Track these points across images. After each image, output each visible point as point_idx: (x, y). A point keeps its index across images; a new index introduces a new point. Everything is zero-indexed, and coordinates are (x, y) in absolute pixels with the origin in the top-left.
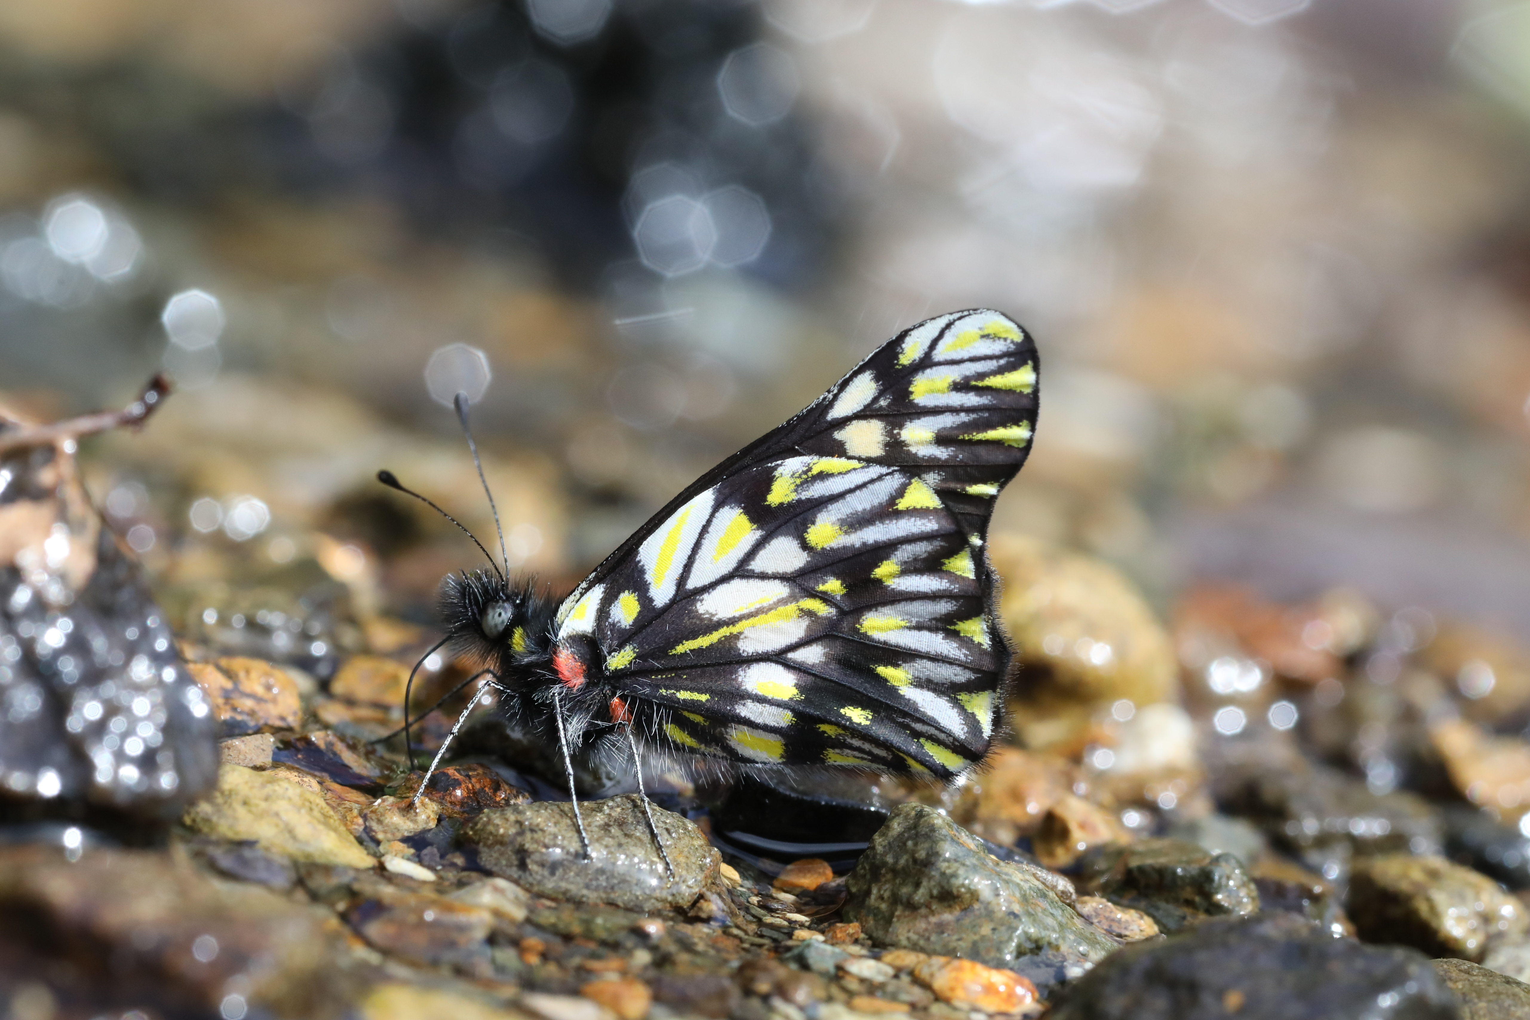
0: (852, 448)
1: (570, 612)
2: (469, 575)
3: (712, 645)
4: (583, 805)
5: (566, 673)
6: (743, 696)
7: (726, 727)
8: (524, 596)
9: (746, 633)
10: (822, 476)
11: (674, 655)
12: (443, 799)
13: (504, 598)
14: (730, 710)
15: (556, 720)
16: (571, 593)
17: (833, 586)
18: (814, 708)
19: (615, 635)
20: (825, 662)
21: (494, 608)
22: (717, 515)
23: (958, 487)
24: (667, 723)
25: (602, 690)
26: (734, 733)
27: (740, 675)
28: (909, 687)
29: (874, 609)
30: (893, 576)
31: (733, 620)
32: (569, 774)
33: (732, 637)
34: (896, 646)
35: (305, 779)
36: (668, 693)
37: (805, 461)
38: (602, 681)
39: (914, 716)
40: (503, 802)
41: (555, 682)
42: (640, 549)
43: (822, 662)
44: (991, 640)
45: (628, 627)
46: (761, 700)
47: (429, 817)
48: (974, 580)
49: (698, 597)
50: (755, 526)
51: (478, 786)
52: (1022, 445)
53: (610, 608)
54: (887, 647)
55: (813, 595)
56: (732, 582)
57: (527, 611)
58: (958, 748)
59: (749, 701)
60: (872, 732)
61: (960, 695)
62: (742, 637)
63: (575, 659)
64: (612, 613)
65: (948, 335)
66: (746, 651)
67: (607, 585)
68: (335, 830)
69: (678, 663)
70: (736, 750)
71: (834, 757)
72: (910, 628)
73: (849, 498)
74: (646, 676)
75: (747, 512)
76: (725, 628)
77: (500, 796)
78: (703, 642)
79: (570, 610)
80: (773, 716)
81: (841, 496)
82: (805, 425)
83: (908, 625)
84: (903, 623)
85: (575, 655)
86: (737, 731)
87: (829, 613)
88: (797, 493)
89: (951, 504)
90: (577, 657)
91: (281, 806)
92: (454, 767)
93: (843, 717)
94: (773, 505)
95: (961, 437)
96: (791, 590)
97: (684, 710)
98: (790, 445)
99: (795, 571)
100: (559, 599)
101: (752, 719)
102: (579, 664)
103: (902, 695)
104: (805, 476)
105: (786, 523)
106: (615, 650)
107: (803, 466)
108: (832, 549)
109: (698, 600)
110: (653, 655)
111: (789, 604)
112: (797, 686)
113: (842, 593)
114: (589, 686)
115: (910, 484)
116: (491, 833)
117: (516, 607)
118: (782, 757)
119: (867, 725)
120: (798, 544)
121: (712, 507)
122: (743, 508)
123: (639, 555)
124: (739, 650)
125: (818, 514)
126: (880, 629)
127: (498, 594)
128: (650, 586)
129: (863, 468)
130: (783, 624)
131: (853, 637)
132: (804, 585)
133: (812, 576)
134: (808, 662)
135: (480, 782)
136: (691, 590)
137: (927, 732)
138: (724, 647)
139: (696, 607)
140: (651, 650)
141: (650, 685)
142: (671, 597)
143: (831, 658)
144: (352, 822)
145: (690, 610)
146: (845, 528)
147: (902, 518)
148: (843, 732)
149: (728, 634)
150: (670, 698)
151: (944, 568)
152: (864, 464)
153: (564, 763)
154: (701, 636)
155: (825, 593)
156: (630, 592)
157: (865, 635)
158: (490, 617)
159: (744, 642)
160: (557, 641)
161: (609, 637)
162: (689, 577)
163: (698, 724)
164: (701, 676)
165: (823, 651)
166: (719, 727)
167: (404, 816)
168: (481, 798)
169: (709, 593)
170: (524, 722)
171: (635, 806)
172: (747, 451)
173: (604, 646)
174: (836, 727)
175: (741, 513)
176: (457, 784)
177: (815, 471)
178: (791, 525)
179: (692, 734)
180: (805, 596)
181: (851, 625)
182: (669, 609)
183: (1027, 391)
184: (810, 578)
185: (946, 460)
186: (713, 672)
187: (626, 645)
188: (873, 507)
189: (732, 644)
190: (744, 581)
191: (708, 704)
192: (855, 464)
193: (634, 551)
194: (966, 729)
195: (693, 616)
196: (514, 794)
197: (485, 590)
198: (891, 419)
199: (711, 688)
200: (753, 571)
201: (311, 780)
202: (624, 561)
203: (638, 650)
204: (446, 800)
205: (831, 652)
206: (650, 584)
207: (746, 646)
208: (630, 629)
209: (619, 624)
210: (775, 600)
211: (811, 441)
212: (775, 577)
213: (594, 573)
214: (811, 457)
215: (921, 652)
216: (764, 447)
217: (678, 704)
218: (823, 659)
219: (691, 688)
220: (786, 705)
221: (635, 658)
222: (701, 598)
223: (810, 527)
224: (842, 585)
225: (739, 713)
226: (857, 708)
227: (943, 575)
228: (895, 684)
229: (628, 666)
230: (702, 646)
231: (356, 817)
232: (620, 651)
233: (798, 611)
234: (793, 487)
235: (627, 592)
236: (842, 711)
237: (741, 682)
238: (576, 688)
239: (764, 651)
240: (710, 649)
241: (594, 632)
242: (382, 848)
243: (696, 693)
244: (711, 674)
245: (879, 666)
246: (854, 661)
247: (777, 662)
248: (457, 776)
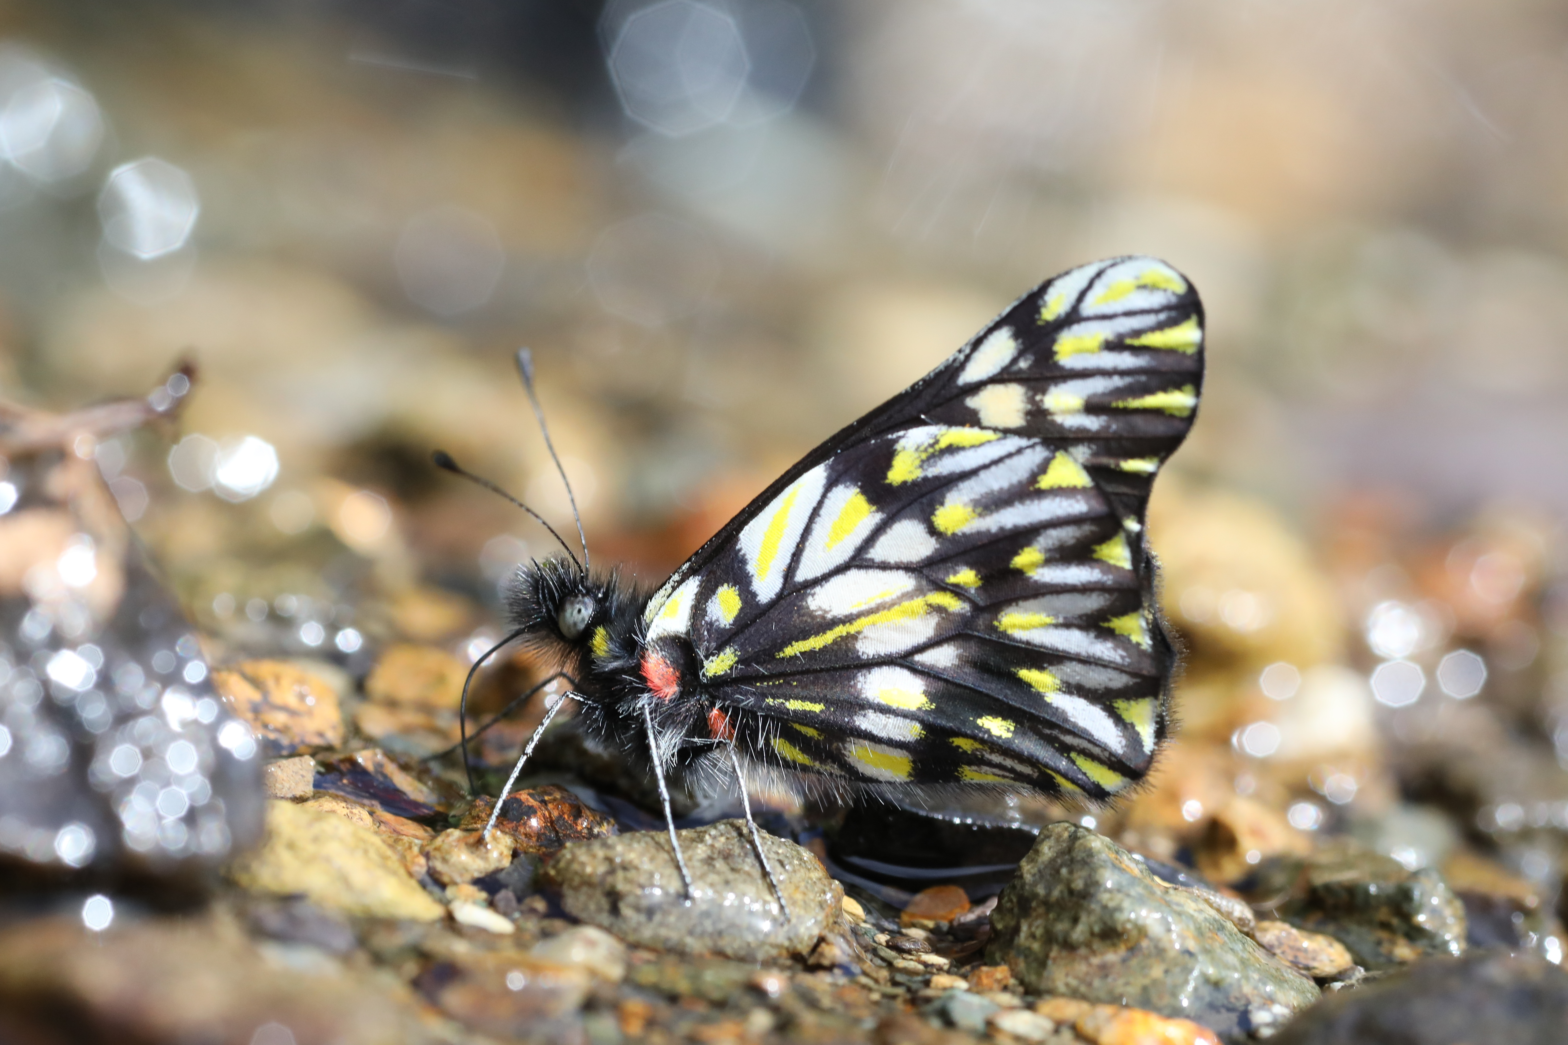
0: (987, 418)
1: (660, 609)
2: (542, 566)
3: (825, 647)
4: (681, 835)
5: (657, 681)
6: (863, 706)
7: (844, 741)
8: (608, 589)
9: (866, 632)
10: (952, 450)
11: (783, 658)
12: (516, 831)
13: (584, 592)
14: (848, 722)
15: (646, 737)
16: (661, 587)
17: (966, 576)
18: (946, 719)
19: (713, 636)
20: (958, 666)
21: (572, 603)
22: (829, 495)
23: (1111, 462)
24: (775, 737)
25: (698, 700)
26: (853, 748)
27: (859, 682)
28: (1056, 694)
29: (1014, 604)
30: (1036, 565)
31: (850, 618)
32: (664, 800)
33: (848, 637)
34: (1041, 647)
35: (354, 811)
36: (776, 702)
37: (931, 433)
38: (699, 689)
39: (1063, 727)
40: (585, 831)
41: (643, 691)
42: (741, 535)
43: (955, 665)
44: (1153, 638)
45: (728, 627)
46: (883, 710)
47: (501, 854)
48: (1129, 571)
49: (808, 591)
50: (874, 508)
51: (555, 814)
52: (1186, 414)
53: (707, 604)
54: (1030, 647)
55: (941, 587)
56: (848, 572)
57: (611, 608)
58: (1115, 764)
59: (871, 711)
60: (1014, 746)
61: (1116, 702)
62: (860, 636)
63: (667, 664)
64: (709, 610)
65: (1098, 286)
66: (866, 653)
67: (702, 577)
68: (394, 873)
69: (785, 668)
70: (857, 768)
71: (971, 774)
72: (1056, 626)
73: (983, 474)
74: (751, 685)
75: (864, 491)
76: (841, 626)
77: (582, 824)
78: (815, 643)
79: (661, 607)
80: (898, 728)
81: (973, 473)
82: (932, 391)
83: (1054, 622)
84: (1049, 620)
85: (667, 659)
86: (856, 746)
87: (962, 609)
88: (923, 470)
89: (1103, 484)
90: (669, 662)
91: (333, 848)
92: (526, 791)
93: (980, 728)
94: (895, 484)
95: (1114, 405)
96: (918, 582)
97: (795, 722)
98: (915, 414)
99: (922, 560)
100: (646, 593)
101: (875, 732)
102: (672, 670)
103: (1048, 704)
104: (931, 450)
105: (910, 504)
106: (713, 655)
107: (930, 438)
108: (964, 535)
109: (809, 594)
110: (757, 658)
111: (915, 598)
112: (926, 693)
113: (976, 585)
114: (684, 695)
115: (1054, 457)
116: (576, 873)
117: (598, 601)
118: (910, 775)
119: (1008, 738)
120: (925, 528)
121: (824, 487)
122: (861, 487)
123: (740, 542)
124: (858, 652)
125: (947, 493)
126: (1023, 627)
127: (577, 587)
128: (753, 578)
129: (999, 439)
130: (909, 622)
131: (990, 636)
132: (932, 576)
133: (941, 566)
134: (938, 665)
135: (558, 809)
136: (801, 583)
137: (1078, 746)
138: (840, 649)
139: (807, 603)
140: (755, 653)
141: (754, 693)
142: (778, 591)
143: (965, 661)
144: (413, 863)
145: (800, 606)
146: (979, 510)
147: (1046, 497)
148: (981, 747)
149: (844, 634)
150: (778, 708)
151: (1095, 556)
152: (1000, 435)
153: (657, 786)
154: (813, 636)
155: (957, 586)
156: (730, 586)
157: (1004, 634)
158: (568, 613)
159: (863, 643)
160: (645, 643)
161: (706, 638)
162: (798, 567)
163: (811, 738)
164: (813, 683)
165: (956, 652)
166: (836, 741)
167: (472, 853)
168: (560, 828)
169: (822, 586)
170: (609, 738)
171: (740, 834)
172: (864, 422)
173: (699, 649)
174: (972, 741)
175: (858, 493)
176: (531, 811)
177: (943, 444)
178: (916, 507)
179: (803, 750)
180: (934, 589)
181: (987, 622)
182: (774, 605)
183: (1190, 351)
184: (939, 569)
185: (1098, 432)
186: (828, 679)
187: (726, 648)
188: (1012, 486)
189: (849, 645)
190: (862, 572)
191: (823, 716)
192: (989, 435)
193: (735, 537)
194: (1124, 742)
195: (804, 613)
196: (597, 822)
197: (562, 583)
198: (1032, 384)
199: (826, 696)
200: (872, 560)
201: (361, 812)
202: (723, 550)
203: (739, 653)
204: (520, 832)
205: (965, 654)
206: (752, 576)
207: (866, 648)
208: (731, 629)
209: (717, 623)
210: (899, 594)
211: (939, 410)
212: (898, 567)
213: (688, 564)
214: (938, 427)
215: (1070, 653)
216: (885, 417)
217: (787, 715)
218: (956, 662)
219: (802, 697)
220: (913, 715)
221: (737, 662)
222: (813, 592)
223: (938, 509)
224: (976, 576)
225: (859, 726)
226: (997, 718)
227: (1094, 564)
228: (1041, 690)
229: (729, 671)
230: (814, 648)
231: (417, 856)
232: (719, 655)
233: (926, 607)
234: (918, 462)
235: (726, 585)
236: (979, 722)
237: (861, 690)
238: (668, 698)
239: (886, 653)
240: (823, 651)
241: (688, 633)
242: (450, 892)
243: (809, 703)
244: (825, 680)
245: (1021, 669)
246: (992, 664)
247: (902, 666)
248: (532, 802)
